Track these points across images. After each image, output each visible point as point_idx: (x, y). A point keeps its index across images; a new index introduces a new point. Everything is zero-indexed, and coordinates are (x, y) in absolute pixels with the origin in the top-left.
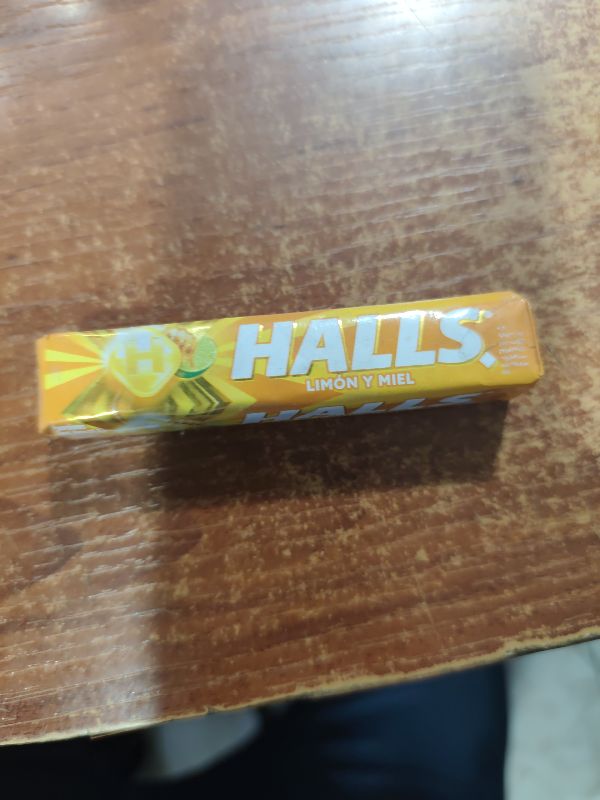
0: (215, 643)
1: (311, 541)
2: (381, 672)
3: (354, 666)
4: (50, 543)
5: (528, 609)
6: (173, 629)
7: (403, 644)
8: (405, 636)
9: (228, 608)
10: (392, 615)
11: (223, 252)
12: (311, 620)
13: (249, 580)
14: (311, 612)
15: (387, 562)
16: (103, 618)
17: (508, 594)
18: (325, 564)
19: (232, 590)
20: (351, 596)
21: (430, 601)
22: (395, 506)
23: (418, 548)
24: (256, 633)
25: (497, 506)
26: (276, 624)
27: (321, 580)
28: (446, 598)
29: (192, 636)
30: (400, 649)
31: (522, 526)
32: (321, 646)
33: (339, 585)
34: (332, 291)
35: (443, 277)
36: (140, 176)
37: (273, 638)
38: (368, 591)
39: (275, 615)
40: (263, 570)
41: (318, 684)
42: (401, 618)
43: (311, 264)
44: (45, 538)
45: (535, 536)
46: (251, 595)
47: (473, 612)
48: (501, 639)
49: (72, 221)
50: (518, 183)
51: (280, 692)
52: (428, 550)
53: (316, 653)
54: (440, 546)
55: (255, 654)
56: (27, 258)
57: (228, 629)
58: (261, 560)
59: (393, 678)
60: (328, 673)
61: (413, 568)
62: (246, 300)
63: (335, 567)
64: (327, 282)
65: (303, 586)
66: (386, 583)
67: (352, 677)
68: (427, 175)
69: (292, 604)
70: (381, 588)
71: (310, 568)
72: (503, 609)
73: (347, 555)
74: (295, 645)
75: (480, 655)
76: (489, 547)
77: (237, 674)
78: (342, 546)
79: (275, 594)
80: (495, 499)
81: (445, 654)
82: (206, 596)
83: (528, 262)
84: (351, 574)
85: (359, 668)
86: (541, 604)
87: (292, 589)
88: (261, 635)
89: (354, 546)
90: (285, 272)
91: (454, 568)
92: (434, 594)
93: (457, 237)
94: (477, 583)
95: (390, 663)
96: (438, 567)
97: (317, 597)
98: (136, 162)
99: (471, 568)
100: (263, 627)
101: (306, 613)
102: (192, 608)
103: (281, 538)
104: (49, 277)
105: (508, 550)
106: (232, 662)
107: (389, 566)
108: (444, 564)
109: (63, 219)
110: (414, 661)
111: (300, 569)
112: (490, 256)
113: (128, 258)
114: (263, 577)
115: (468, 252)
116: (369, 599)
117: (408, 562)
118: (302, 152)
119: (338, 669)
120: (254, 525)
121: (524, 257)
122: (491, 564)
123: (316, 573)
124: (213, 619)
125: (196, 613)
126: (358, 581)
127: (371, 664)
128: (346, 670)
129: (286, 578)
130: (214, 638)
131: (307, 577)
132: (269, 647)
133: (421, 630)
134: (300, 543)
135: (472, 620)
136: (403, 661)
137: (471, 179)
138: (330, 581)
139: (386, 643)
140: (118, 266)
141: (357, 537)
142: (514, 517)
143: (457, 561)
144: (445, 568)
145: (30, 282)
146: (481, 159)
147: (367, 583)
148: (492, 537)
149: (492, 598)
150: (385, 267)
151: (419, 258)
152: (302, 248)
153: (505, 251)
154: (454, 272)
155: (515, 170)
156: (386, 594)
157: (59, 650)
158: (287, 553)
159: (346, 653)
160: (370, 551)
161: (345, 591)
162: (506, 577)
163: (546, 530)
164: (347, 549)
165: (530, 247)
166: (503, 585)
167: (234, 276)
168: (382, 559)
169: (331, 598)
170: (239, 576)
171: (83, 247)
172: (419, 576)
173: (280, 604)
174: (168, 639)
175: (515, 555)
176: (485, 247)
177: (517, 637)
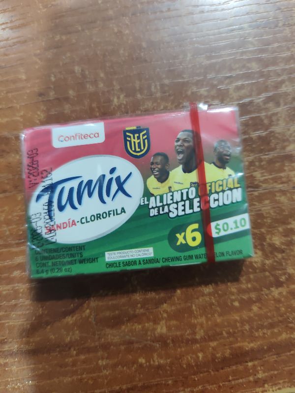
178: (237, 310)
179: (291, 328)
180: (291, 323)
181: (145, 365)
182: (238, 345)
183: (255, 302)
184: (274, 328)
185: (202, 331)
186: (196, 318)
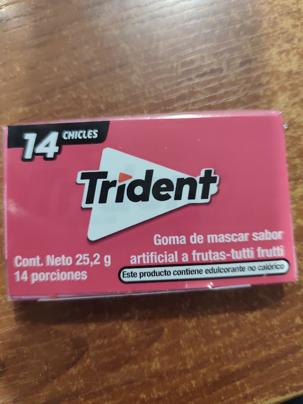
0: (181, 394)
1: (232, 323)
3: (267, 393)
6: (154, 390)
7: (294, 375)
8: (294, 369)
9: (186, 371)
10: (286, 359)
12: (238, 370)
13: (197, 353)
14: (237, 366)
15: (278, 328)
19: (187, 360)
20: (260, 352)
24: (205, 384)
26: (217, 376)
29: (166, 392)
33: (252, 346)
37: (216, 385)
38: (270, 347)
39: (215, 371)
42: (291, 361)
46: (199, 362)
53: (244, 389)
55: (206, 396)
57: (188, 384)
60: (253, 400)
61: (294, 329)
63: (248, 337)
65: (230, 351)
66: (280, 341)
69: (225, 363)
70: (277, 344)
71: (233, 340)
73: (254, 328)
74: (230, 387)
78: (251, 323)
79: (215, 359)
82: (171, 366)
84: (258, 339)
85: (270, 393)
88: (208, 385)
100: (209, 380)
101: (234, 367)
102: (164, 375)
103: (213, 324)
107: (280, 330)
111: (227, 340)
116: (271, 352)
119: (257, 397)
125: (167, 378)
128: (263, 397)
129: (220, 348)
130: (181, 391)
132: (214, 391)
134: (225, 325)
138: (246, 345)
139: (284, 376)
141: (259, 316)
156: (280, 347)
158: (218, 333)
159: (261, 386)
160: (268, 323)
161: (256, 350)
164: (254, 324)
168: (275, 327)
169: (248, 356)
170: (191, 351)
173: (218, 364)
174: (152, 396)
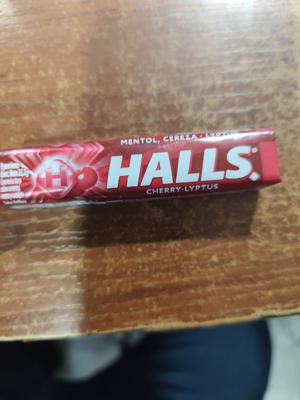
2: (186, 320)
4: (10, 233)
5: (270, 293)
11: (119, 82)
16: (35, 277)
17: (260, 284)
18: (160, 258)
21: (217, 284)
22: (202, 230)
23: (213, 254)
25: (258, 235)
27: (157, 266)
28: (226, 283)
30: (198, 308)
31: (271, 247)
32: (154, 303)
34: (178, 108)
35: (240, 107)
36: (77, 37)
40: (126, 258)
41: (151, 323)
43: (167, 92)
44: (8, 230)
45: (278, 253)
47: (240, 292)
48: (254, 308)
49: (37, 59)
50: (285, 60)
51: (129, 326)
52: (218, 256)
54: (225, 254)
56: (12, 77)
58: (125, 253)
59: (192, 324)
62: (129, 109)
64: (176, 103)
67: (170, 321)
68: (236, 51)
72: (256, 292)
75: (241, 316)
76: (252, 257)
77: (106, 314)
80: (258, 231)
81: (222, 313)
83: (287, 103)
86: (278, 291)
87: (141, 270)
89: (177, 250)
90: (152, 96)
91: (231, 267)
92: (220, 280)
93: (249, 86)
94: (244, 276)
95: (191, 316)
96: (223, 266)
97: (154, 276)
98: (75, 29)
99: (241, 268)
104: (23, 88)
105: (262, 259)
106: (104, 307)
108: (226, 264)
109: (33, 57)
110: (205, 316)
112: (266, 98)
113: (66, 82)
114: (125, 262)
115: (255, 94)
117: (206, 261)
118: (167, 32)
120: (123, 233)
121: (285, 100)
122: (252, 267)
123: (155, 263)
124: (95, 283)
126: (178, 269)
127: (181, 315)
131: (149, 264)
133: (210, 299)
135: (239, 297)
136: (199, 315)
137: (260, 55)
140: (60, 85)
142: (267, 242)
143: (234, 263)
144: (226, 267)
145: (11, 90)
146: (266, 45)
147: (182, 271)
148: (254, 252)
149: (251, 286)
150: (208, 98)
151: (227, 95)
152: (163, 83)
153: (275, 96)
154: (246, 105)
155: (285, 53)
157: (10, 292)
162: (260, 275)
163: (284, 251)
165: (289, 95)
166: (258, 279)
167: (124, 96)
171: (42, 73)
172: (212, 270)
175: (266, 263)
176: (265, 93)
177: (262, 308)
178: (141, 255)
179: (182, 273)
180: (183, 269)
181: (65, 293)
182: (139, 283)
183: (155, 250)
184: (168, 272)
185: (111, 269)
186: (107, 258)
